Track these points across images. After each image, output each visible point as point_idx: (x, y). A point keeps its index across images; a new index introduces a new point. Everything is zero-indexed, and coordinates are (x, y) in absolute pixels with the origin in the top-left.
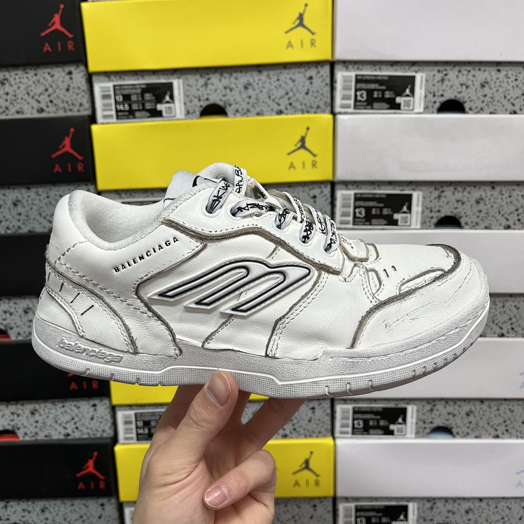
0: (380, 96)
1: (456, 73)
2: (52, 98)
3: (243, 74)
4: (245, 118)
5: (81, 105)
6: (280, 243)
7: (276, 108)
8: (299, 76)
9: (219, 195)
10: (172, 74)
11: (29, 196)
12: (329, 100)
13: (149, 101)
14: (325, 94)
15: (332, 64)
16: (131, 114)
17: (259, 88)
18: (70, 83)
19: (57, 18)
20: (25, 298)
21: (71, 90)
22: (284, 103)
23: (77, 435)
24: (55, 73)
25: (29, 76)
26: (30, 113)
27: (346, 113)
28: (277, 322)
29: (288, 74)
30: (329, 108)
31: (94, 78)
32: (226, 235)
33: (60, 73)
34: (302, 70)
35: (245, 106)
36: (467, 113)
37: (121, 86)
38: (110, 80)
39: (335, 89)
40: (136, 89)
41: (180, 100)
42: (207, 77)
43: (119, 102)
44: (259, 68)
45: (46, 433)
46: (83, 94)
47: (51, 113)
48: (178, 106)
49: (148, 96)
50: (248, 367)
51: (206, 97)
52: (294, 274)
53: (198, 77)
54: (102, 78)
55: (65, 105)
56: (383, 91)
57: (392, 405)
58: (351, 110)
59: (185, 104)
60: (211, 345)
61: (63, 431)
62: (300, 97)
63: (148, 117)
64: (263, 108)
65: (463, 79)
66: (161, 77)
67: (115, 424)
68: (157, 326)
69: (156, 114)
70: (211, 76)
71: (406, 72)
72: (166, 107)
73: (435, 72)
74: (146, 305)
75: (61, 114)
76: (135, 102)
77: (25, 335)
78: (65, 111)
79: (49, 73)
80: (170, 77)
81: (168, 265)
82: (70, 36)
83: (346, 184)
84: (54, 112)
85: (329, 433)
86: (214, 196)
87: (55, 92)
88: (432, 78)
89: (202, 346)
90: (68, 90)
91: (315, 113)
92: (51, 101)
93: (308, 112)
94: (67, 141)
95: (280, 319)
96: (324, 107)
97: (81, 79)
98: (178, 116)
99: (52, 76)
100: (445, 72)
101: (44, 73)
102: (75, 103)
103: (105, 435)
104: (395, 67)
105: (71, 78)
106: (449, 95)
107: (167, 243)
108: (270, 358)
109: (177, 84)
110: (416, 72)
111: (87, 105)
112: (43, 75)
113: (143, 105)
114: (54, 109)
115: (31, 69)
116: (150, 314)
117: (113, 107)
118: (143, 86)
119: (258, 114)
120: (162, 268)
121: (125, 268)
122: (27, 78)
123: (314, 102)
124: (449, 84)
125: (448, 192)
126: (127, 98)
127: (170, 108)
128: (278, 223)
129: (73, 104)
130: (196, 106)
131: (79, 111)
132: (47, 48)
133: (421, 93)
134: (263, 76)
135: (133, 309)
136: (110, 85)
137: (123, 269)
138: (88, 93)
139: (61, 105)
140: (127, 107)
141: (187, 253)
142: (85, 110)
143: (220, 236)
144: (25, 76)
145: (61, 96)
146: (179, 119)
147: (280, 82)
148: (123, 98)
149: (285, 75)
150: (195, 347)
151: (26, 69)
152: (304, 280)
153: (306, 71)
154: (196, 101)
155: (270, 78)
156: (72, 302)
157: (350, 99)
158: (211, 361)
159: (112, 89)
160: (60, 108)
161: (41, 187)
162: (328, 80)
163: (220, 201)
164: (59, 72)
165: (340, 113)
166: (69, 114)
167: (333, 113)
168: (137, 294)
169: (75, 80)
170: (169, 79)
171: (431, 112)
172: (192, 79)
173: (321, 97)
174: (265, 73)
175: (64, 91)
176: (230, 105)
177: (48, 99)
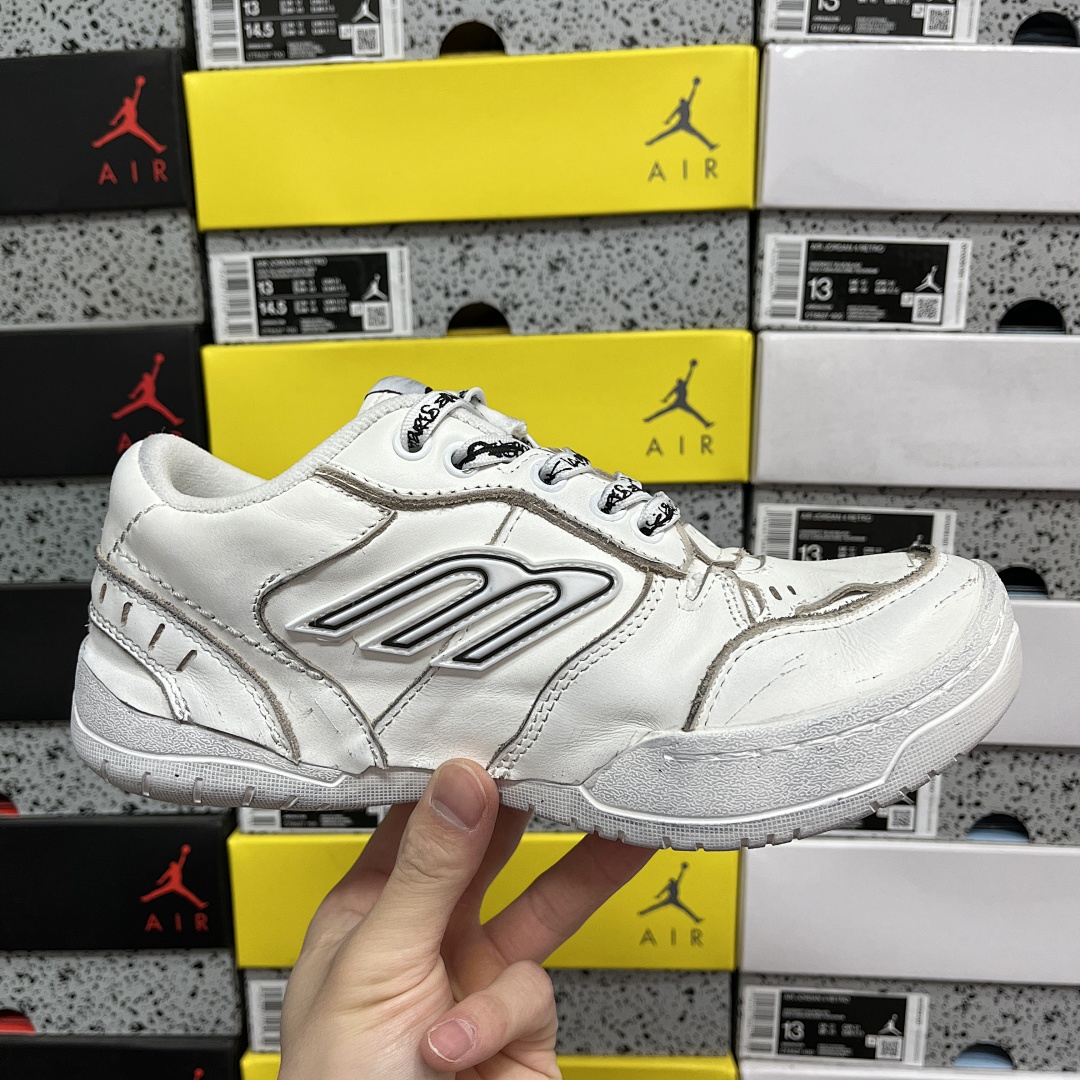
0: (864, 290)
1: (1047, 239)
2: (116, 285)
3: (549, 235)
4: (548, 338)
5: (180, 301)
7: (621, 314)
8: (677, 242)
10: (385, 236)
11: (62, 503)
12: (744, 299)
13: (334, 295)
14: (736, 285)
15: (754, 217)
16: (291, 324)
17: (582, 269)
18: (157, 253)
19: (129, 108)
20: (50, 725)
21: (160, 268)
22: (639, 304)
23: (160, 1028)
24: (124, 231)
25: (68, 236)
26: (68, 319)
27: (782, 329)
29: (651, 237)
30: (745, 316)
31: (211, 243)
33: (134, 230)
34: (684, 228)
35: (551, 310)
36: (1071, 332)
37: (269, 259)
38: (245, 248)
39: (761, 273)
40: (304, 266)
41: (403, 292)
42: (465, 241)
43: (265, 295)
44: (585, 223)
45: (92, 1020)
46: (185, 276)
47: (114, 318)
48: (399, 308)
49: (330, 284)
51: (461, 287)
53: (444, 241)
54: (227, 242)
55: (145, 300)
56: (872, 279)
57: (872, 992)
58: (797, 322)
59: (414, 302)
61: (129, 1019)
62: (679, 289)
63: (331, 331)
64: (590, 314)
65: (1061, 253)
66: (361, 240)
67: (243, 1007)
69: (348, 324)
70: (474, 239)
71: (927, 236)
72: (369, 309)
73: (997, 238)
75: (136, 320)
76: (301, 297)
77: (48, 806)
78: (146, 315)
79: (111, 231)
80: (381, 240)
82: (159, 149)
83: (780, 490)
84: (121, 317)
85: (727, 1049)
87: (123, 271)
88: (988, 249)
90: (152, 268)
91: (712, 327)
92: (115, 293)
93: (695, 325)
94: (148, 383)
96: (732, 314)
97: (181, 244)
98: (398, 330)
99: (118, 237)
100: (1019, 237)
101: (100, 229)
102: (168, 297)
103: (221, 1031)
104: (901, 225)
105: (159, 242)
106: (1028, 290)
109: (398, 257)
110: (951, 236)
111: (194, 302)
112: (99, 235)
113: (320, 304)
114: (122, 309)
115: (71, 221)
117: (253, 308)
118: (319, 262)
119: (579, 328)
122: (63, 239)
123: (710, 302)
124: (1029, 265)
125: (1018, 513)
126: (283, 287)
127: (380, 312)
129: (162, 299)
130: (438, 307)
131: (175, 314)
132: (107, 174)
133: (960, 286)
134: (594, 242)
136: (247, 257)
138: (198, 274)
139: (137, 301)
140: (283, 309)
142: (189, 311)
144: (58, 235)
145: (137, 281)
146: (399, 338)
147: (633, 254)
148: (274, 287)
149: (645, 240)
151: (59, 221)
153: (692, 230)
154: (438, 297)
155: (610, 247)
157: (794, 296)
159: (250, 267)
160: (133, 309)
161: (88, 483)
162: (744, 253)
164: (133, 227)
165: (769, 328)
166: (155, 320)
167: (754, 329)
169: (167, 247)
170: (378, 246)
171: (983, 329)
172: (431, 246)
173: (726, 290)
174: (598, 235)
175: (143, 270)
176: (516, 307)
177: (108, 288)
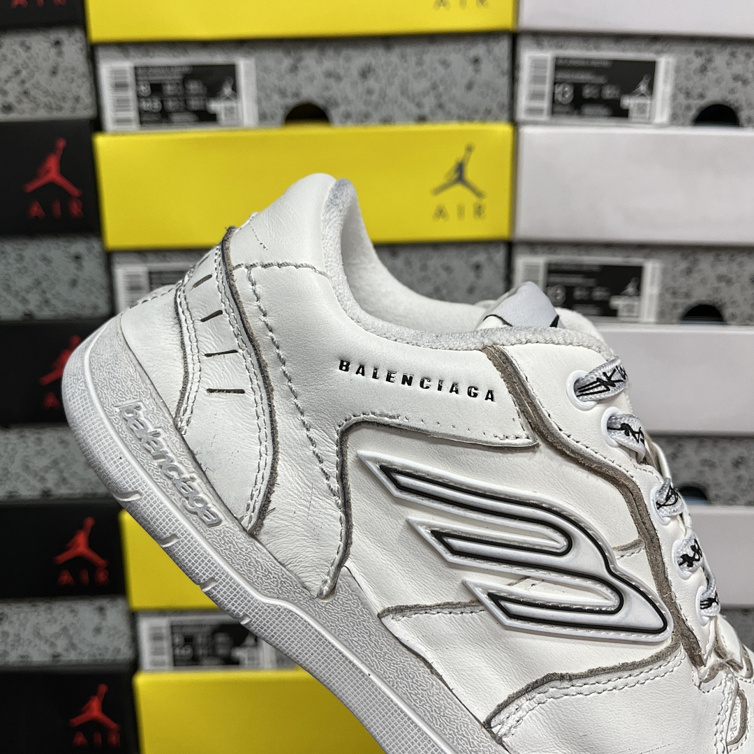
6: (649, 539)
9: (613, 379)
28: (549, 679)
32: (582, 456)
50: (432, 716)
52: (638, 612)
60: (398, 626)
68: (329, 517)
74: (342, 466)
81: (445, 429)
86: (605, 374)
89: (380, 616)
95: (562, 677)
107: (473, 390)
108: (488, 735)
116: (336, 486)
120: (430, 426)
121: (363, 374)
128: (662, 500)
135: (311, 453)
137: (358, 373)
141: (492, 436)
143: (573, 451)
150: (365, 605)
152: (643, 637)
156: (208, 355)
158: (371, 653)
163: (608, 390)
168: (344, 434)
